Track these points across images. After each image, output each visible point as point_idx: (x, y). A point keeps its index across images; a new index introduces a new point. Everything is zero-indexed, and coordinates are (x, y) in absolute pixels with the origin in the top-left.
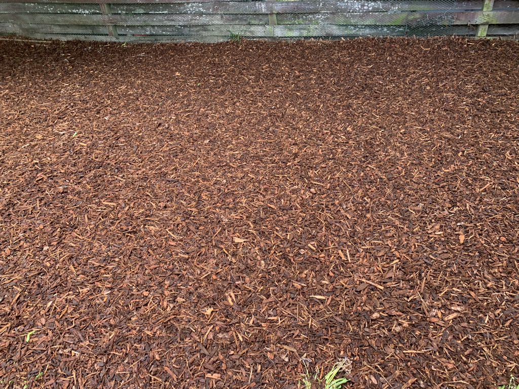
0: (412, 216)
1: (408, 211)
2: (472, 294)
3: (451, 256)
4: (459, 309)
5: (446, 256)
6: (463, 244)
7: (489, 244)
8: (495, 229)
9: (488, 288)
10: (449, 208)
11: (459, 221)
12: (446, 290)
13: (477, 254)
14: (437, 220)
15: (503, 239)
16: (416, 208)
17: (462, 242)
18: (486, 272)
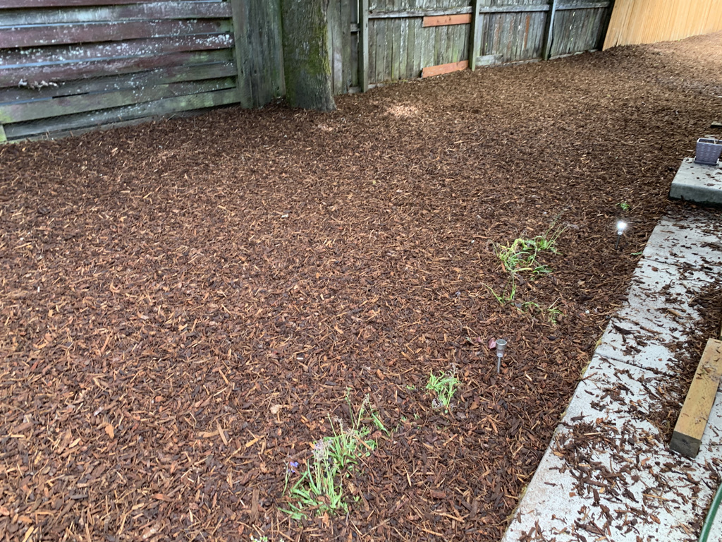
0: (21, 443)
1: (10, 439)
2: (159, 496)
3: (108, 464)
4: (153, 531)
5: (101, 469)
6: (115, 437)
7: (146, 416)
8: (145, 392)
9: (174, 474)
10: (72, 398)
11: (96, 409)
12: (124, 517)
13: (139, 438)
14: (62, 425)
15: (159, 399)
16: (22, 427)
17: (112, 435)
18: (161, 455)
